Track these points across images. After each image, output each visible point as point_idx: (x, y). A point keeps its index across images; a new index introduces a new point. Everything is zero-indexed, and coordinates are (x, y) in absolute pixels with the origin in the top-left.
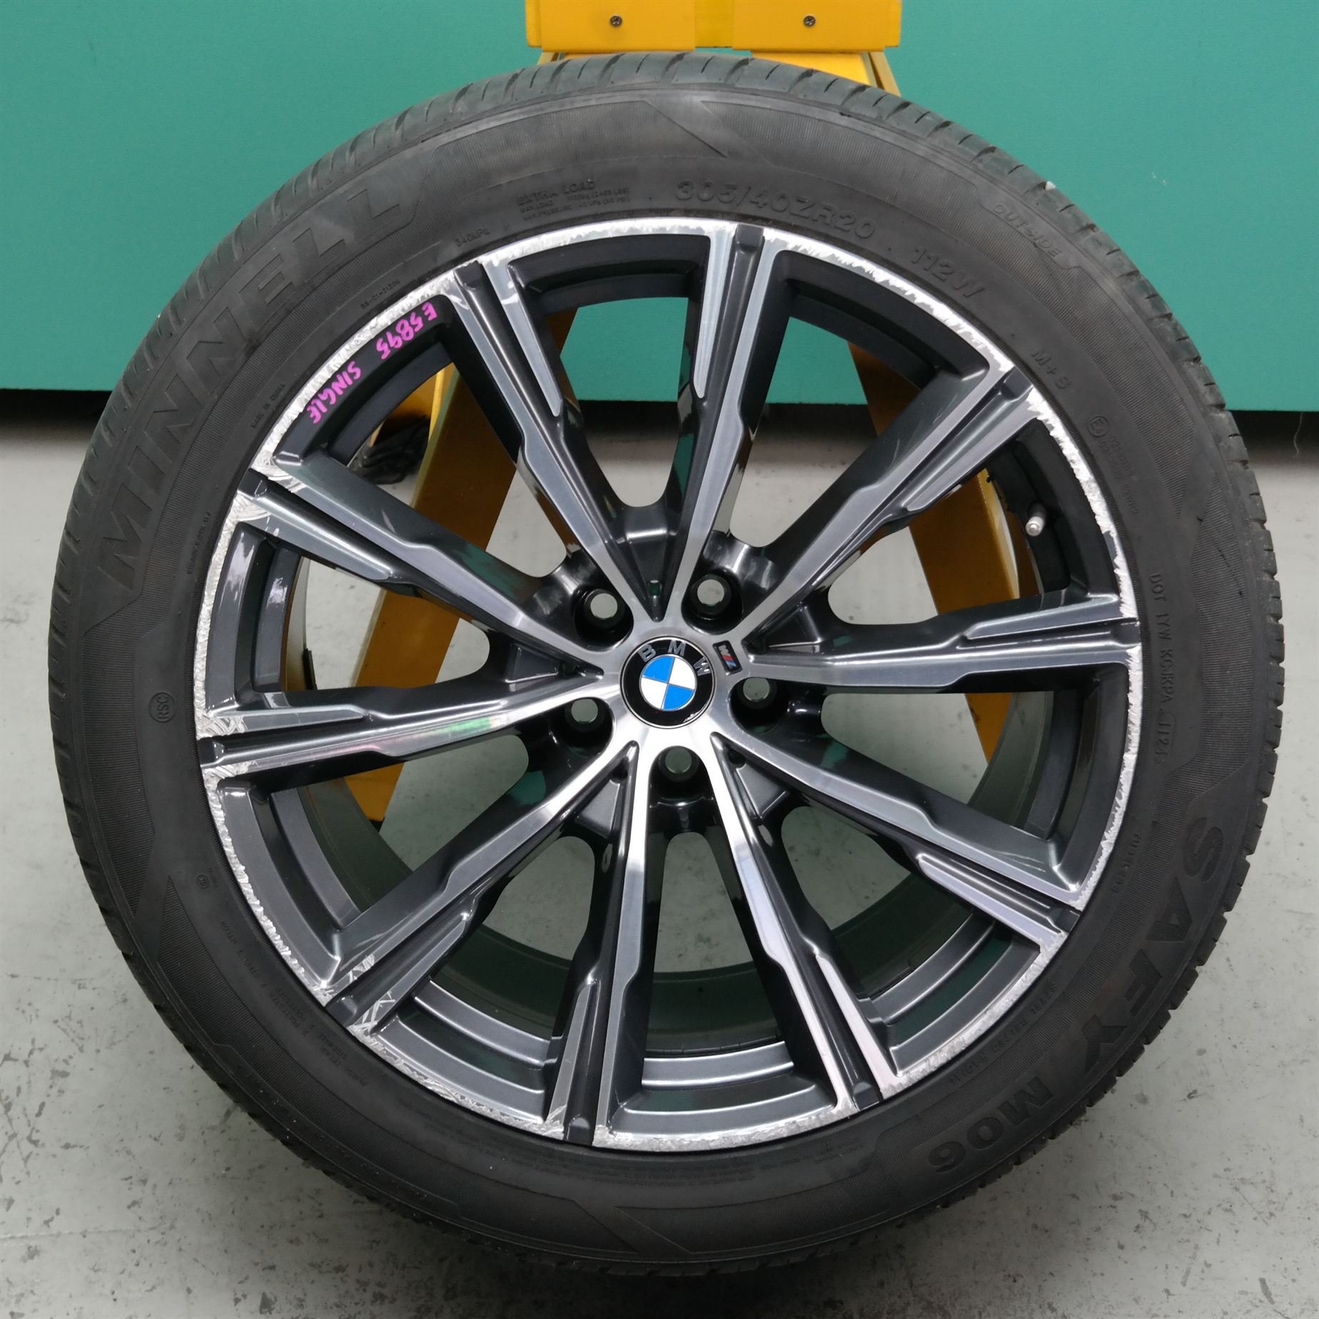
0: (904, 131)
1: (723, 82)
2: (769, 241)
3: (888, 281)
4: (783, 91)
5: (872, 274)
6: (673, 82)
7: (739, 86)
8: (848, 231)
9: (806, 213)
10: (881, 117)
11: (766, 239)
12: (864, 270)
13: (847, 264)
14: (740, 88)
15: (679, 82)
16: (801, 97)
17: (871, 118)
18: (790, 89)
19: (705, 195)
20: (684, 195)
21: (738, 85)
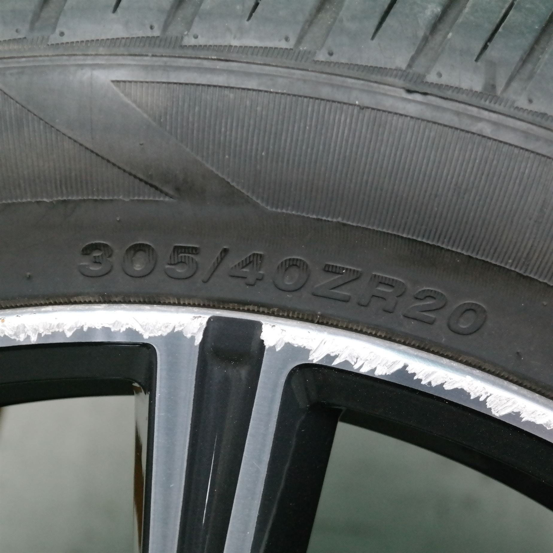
0: (543, 115)
1: (157, 33)
2: (273, 348)
3: (518, 414)
4: (283, 45)
5: (485, 401)
6: (55, 38)
7: (193, 42)
8: (431, 323)
9: (343, 292)
10: (494, 87)
11: (268, 344)
12: (469, 395)
13: (434, 384)
14: (194, 47)
15: (65, 39)
16: (322, 56)
17: (471, 92)
18: (300, 40)
19: (138, 267)
20: (95, 268)
21: (189, 41)
